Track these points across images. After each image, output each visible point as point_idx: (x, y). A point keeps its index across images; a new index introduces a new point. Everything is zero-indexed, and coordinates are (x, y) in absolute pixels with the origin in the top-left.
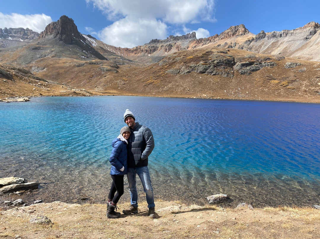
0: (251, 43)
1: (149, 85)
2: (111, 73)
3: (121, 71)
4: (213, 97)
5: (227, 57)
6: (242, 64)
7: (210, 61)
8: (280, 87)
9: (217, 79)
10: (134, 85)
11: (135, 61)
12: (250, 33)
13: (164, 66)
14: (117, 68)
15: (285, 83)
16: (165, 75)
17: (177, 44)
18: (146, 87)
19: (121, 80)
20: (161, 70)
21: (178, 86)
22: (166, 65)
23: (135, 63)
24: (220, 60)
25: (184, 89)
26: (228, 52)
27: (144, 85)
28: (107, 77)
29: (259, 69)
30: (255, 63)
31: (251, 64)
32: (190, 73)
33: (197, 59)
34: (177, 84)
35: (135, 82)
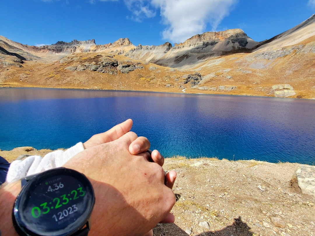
0: (134, 52)
1: (50, 78)
2: (14, 67)
3: (26, 66)
4: (102, 88)
5: (113, 60)
6: (123, 66)
7: (100, 62)
8: (146, 82)
9: (105, 76)
10: (37, 78)
11: (44, 58)
12: (132, 44)
13: (63, 63)
14: (21, 63)
15: (149, 79)
16: (64, 71)
17: (80, 47)
18: (47, 80)
19: (24, 74)
20: (61, 67)
21: (75, 80)
22: (66, 62)
23: (43, 60)
24: (107, 62)
25: (81, 82)
26: (114, 57)
27: (45, 78)
28: (9, 70)
29: (134, 70)
30: (131, 66)
31: (129, 66)
32: (85, 71)
33: (90, 60)
34: (75, 78)
35: (37, 76)
